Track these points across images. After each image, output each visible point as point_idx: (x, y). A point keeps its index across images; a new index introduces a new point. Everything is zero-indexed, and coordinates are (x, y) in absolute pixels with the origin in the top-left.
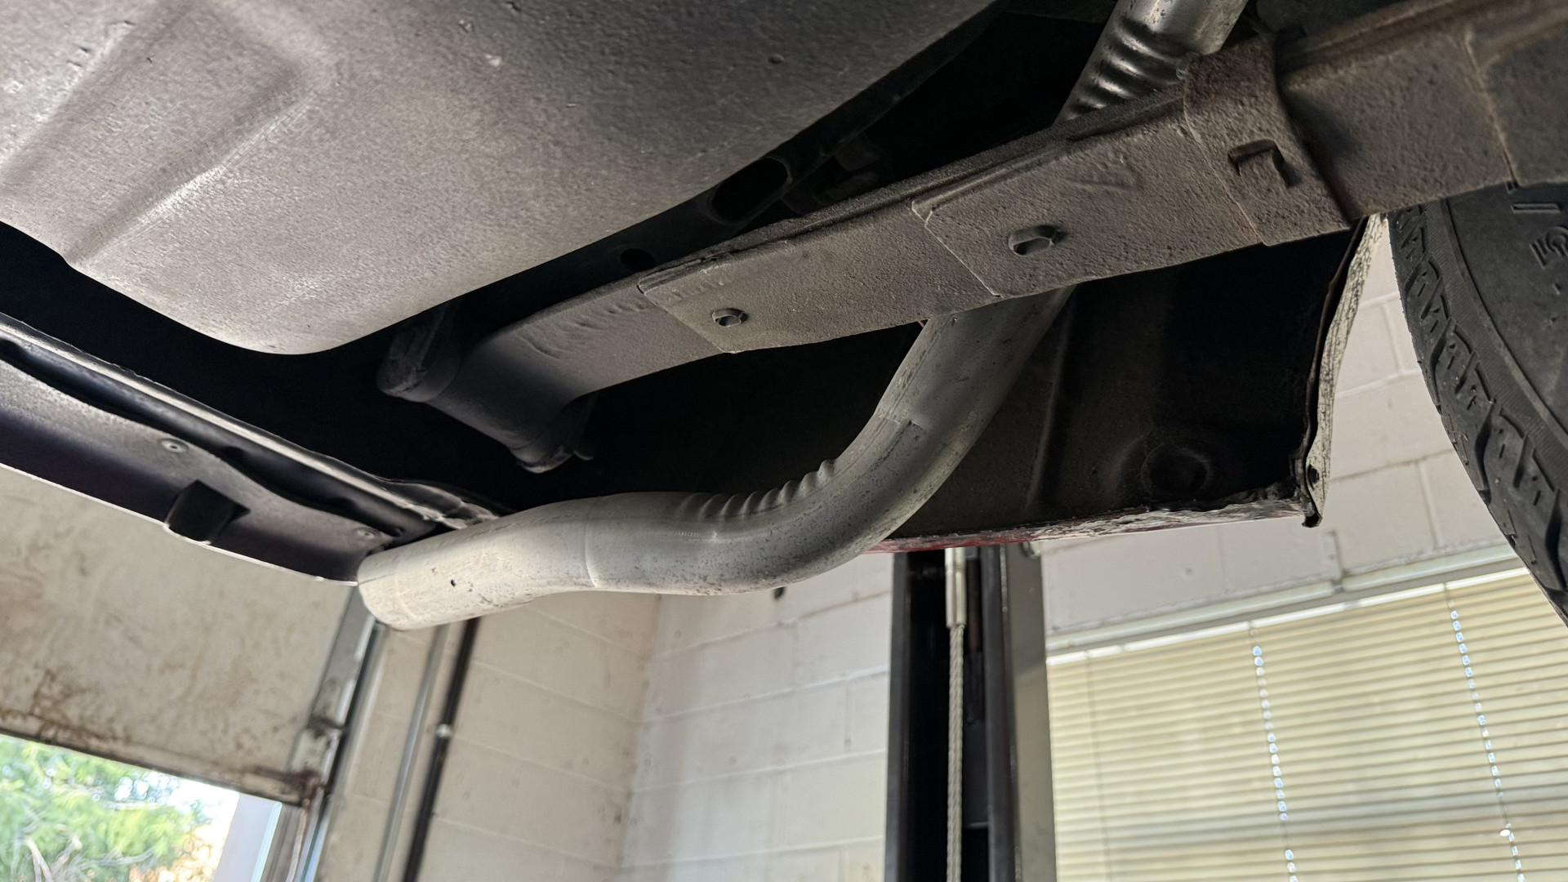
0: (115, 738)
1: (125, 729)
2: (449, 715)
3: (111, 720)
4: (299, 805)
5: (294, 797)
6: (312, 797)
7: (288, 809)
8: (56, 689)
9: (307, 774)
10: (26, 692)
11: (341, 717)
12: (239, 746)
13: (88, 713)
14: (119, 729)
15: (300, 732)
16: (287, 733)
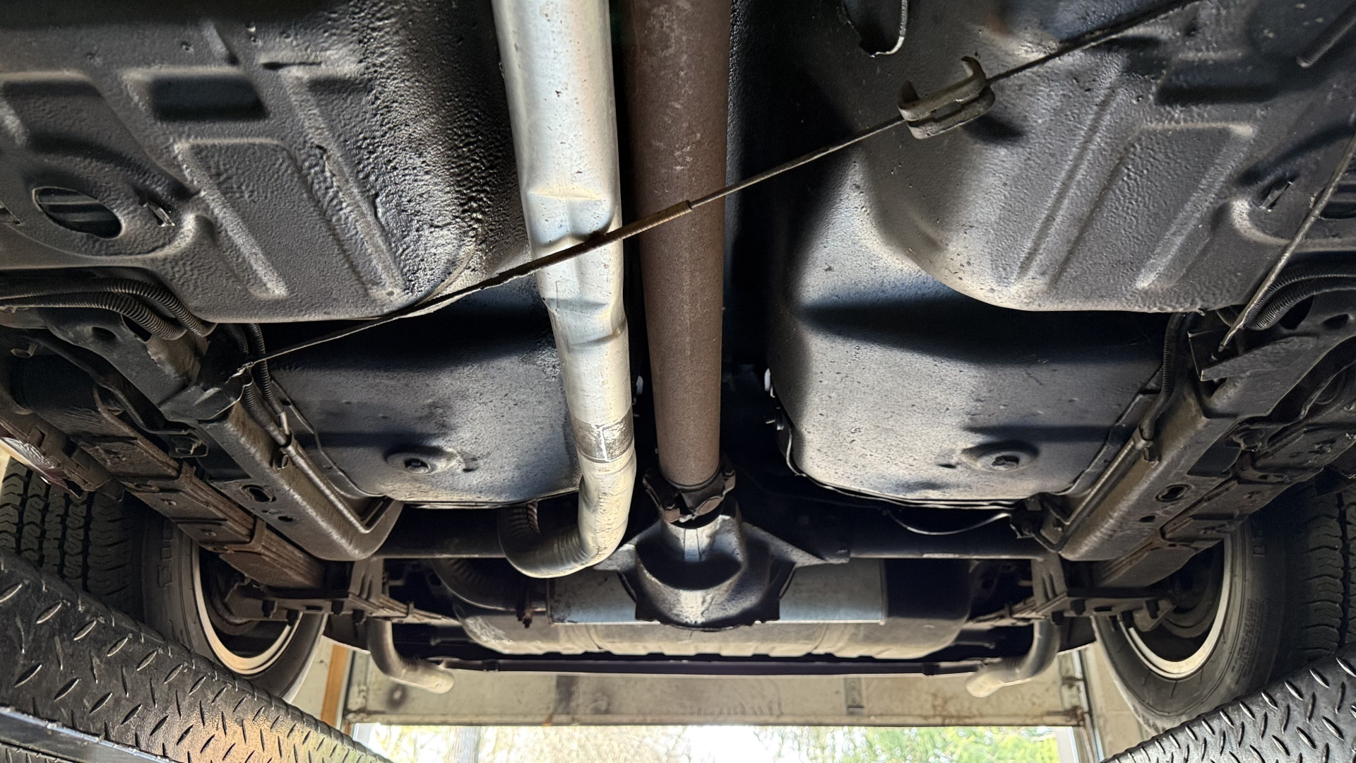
0: (975, 716)
1: (978, 710)
3: (969, 708)
4: (1078, 725)
5: (1075, 722)
6: (1083, 719)
7: (1076, 729)
8: (939, 702)
9: (1075, 708)
10: (928, 706)
11: (1078, 675)
12: (1033, 704)
13: (958, 707)
14: (975, 712)
15: (1061, 688)
16: (1054, 690)
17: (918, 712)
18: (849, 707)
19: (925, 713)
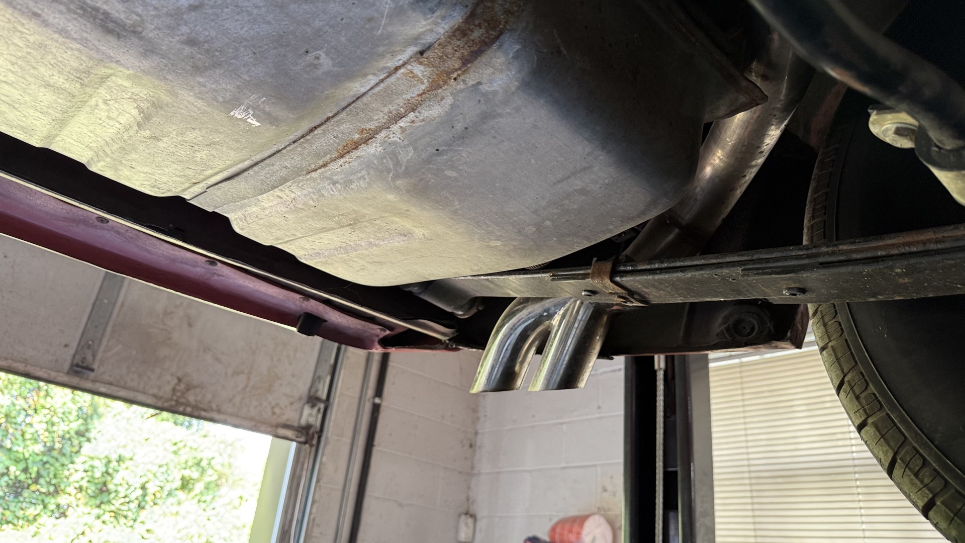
1: (217, 406)
2: (379, 392)
3: (210, 402)
4: (305, 443)
5: (302, 439)
6: (312, 438)
7: (300, 445)
8: (182, 386)
9: (308, 427)
10: (168, 389)
11: (324, 397)
12: (274, 413)
13: (199, 398)
14: (214, 406)
15: (304, 405)
16: (298, 405)
17: (155, 391)
18: (77, 366)
19: (161, 394)
